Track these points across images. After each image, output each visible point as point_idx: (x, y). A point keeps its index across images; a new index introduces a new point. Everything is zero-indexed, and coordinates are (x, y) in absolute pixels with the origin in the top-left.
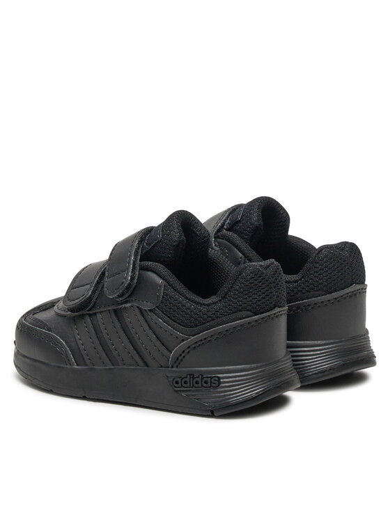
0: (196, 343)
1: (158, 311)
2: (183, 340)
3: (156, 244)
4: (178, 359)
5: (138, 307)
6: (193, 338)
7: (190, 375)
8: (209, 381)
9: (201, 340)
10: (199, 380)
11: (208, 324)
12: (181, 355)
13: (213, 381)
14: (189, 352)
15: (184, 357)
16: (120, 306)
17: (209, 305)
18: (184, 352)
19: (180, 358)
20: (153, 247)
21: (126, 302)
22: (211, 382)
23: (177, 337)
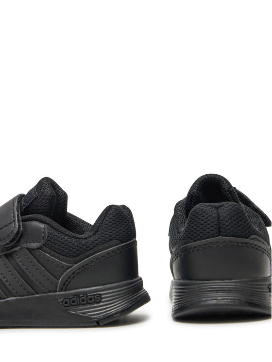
0: (79, 269)
1: (45, 248)
2: (68, 268)
3: (33, 200)
4: (64, 284)
5: (27, 248)
6: (76, 265)
7: (76, 295)
8: (93, 298)
9: (83, 266)
10: (85, 298)
11: (88, 252)
12: (67, 281)
13: (96, 298)
14: (73, 277)
15: (70, 282)
16: (11, 251)
17: (85, 239)
18: (69, 278)
19: (66, 283)
20: (31, 203)
21: (16, 246)
22: (95, 299)
23: (63, 267)
